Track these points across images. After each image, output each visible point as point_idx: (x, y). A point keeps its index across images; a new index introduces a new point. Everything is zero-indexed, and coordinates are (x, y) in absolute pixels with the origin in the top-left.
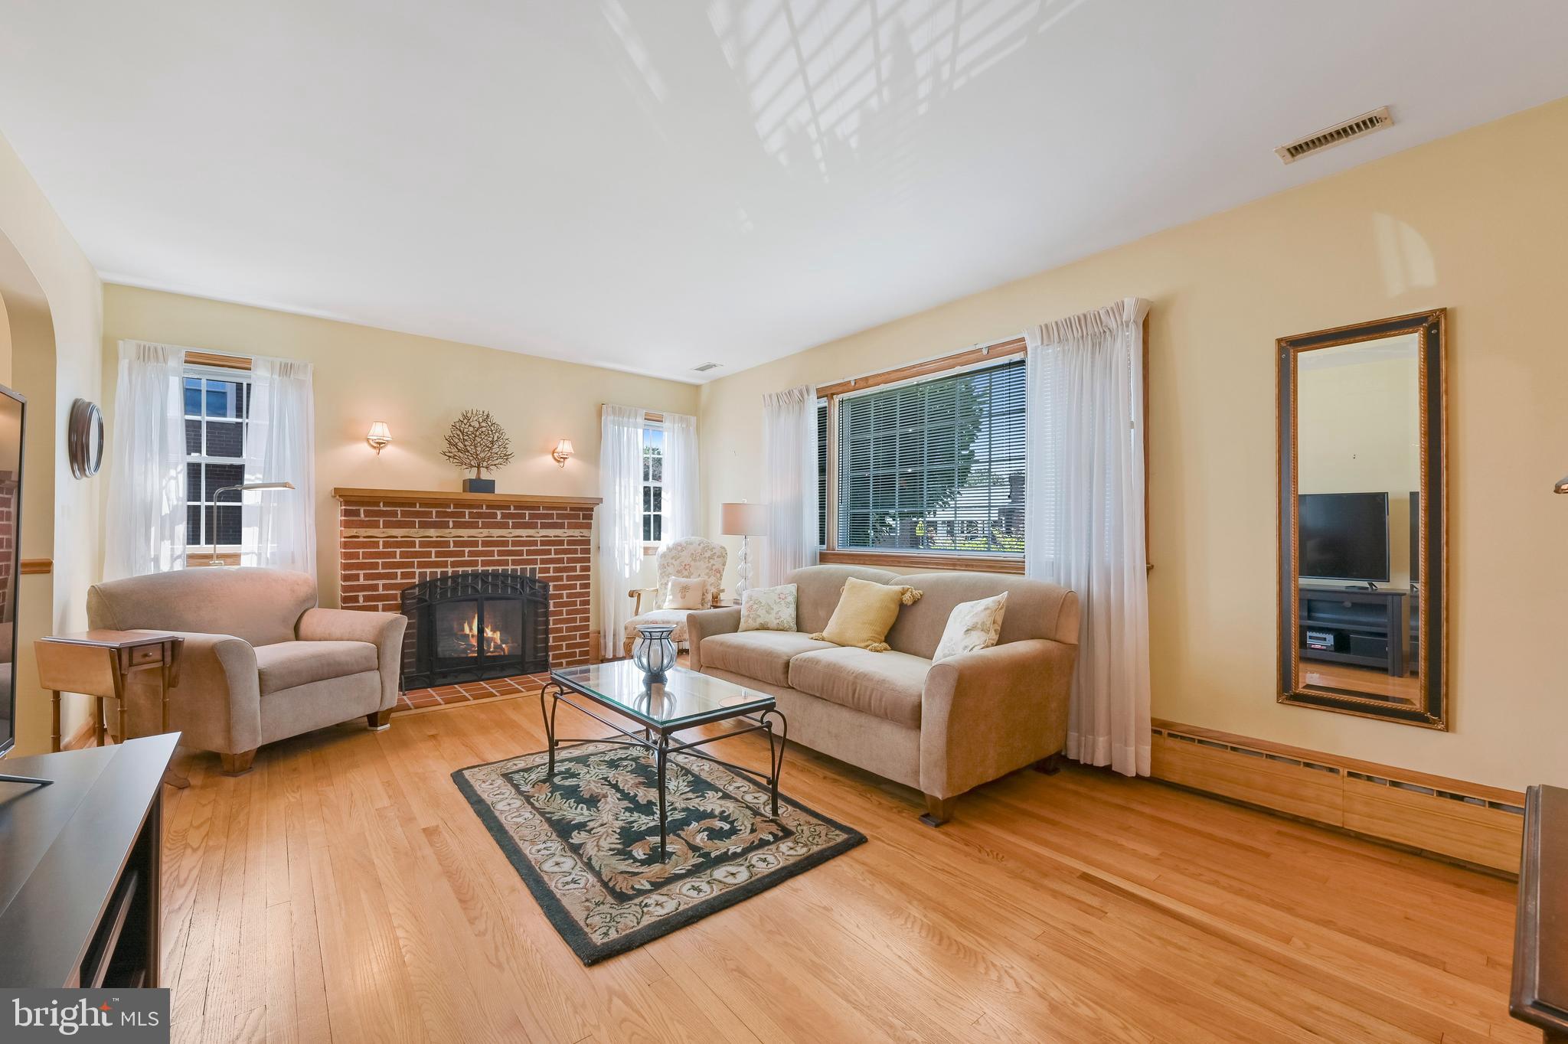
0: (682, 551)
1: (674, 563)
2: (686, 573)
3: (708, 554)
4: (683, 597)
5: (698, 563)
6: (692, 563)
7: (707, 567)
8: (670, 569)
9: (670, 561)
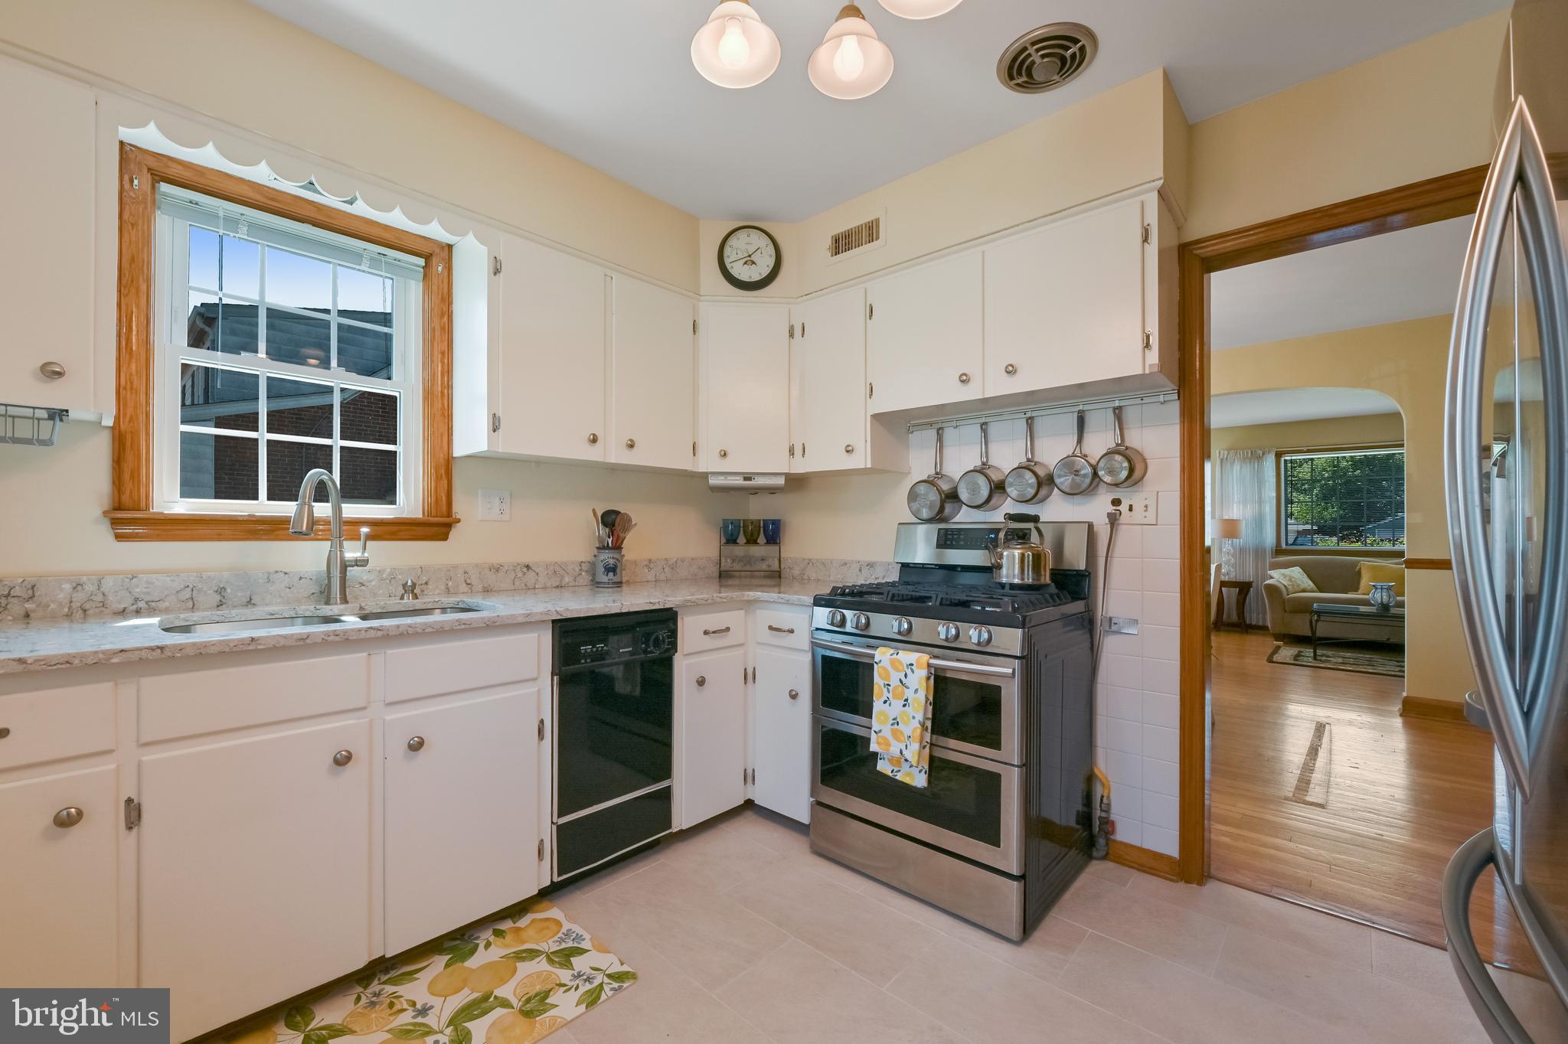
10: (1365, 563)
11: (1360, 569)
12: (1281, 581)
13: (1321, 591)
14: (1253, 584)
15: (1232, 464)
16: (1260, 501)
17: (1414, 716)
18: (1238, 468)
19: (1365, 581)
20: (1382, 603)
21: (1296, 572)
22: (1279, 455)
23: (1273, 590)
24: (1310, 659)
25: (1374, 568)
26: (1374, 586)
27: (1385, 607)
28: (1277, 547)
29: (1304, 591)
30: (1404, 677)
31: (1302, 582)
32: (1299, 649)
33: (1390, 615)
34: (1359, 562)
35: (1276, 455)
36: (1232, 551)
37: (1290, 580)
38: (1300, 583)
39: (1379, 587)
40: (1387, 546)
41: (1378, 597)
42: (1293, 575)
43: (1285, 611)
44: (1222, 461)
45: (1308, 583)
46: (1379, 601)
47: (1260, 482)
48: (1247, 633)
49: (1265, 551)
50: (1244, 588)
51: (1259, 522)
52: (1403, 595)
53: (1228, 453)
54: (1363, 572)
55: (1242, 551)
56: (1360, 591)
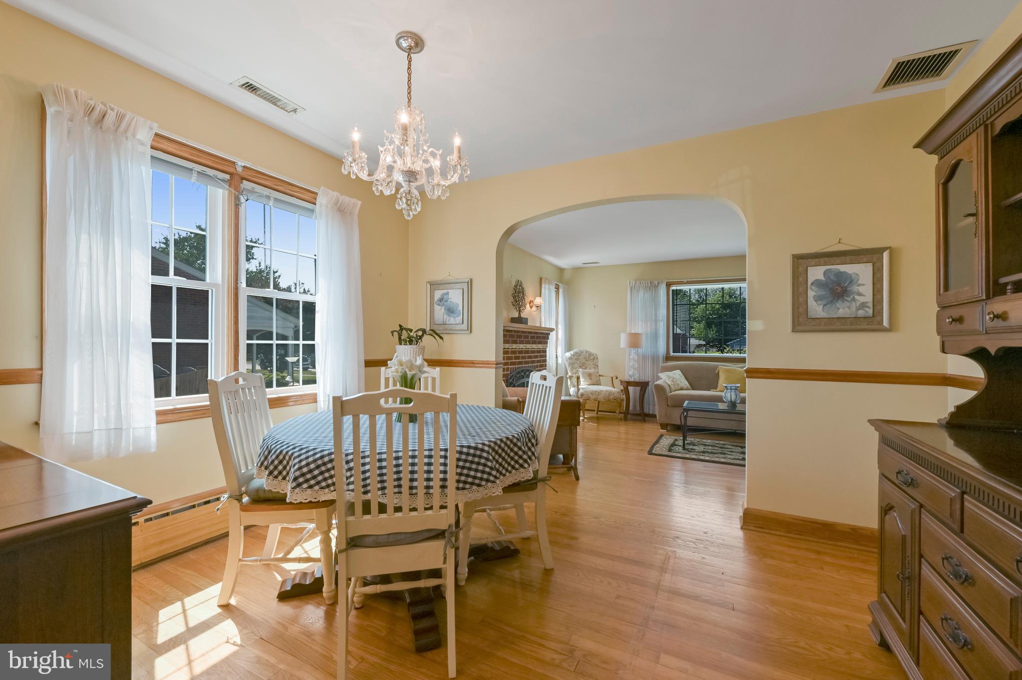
0: (580, 356)
1: (578, 362)
2: (584, 367)
3: (592, 358)
4: (591, 379)
5: (588, 362)
6: (586, 362)
7: (593, 364)
8: (576, 365)
9: (575, 361)
10: (722, 367)
11: (719, 371)
12: (667, 381)
13: (693, 389)
14: (650, 383)
15: (638, 291)
16: (656, 321)
17: (753, 528)
18: (642, 293)
19: (722, 383)
20: (731, 401)
21: (677, 374)
22: (669, 285)
23: (660, 389)
24: (681, 448)
25: (727, 371)
26: (726, 387)
27: (733, 404)
28: (666, 355)
29: (682, 389)
30: (744, 466)
31: (681, 382)
32: (675, 438)
33: (736, 411)
34: (718, 366)
35: (667, 285)
36: (636, 358)
37: (673, 381)
38: (679, 382)
39: (729, 388)
40: (736, 355)
41: (729, 396)
42: (674, 376)
43: (668, 405)
44: (631, 288)
45: (685, 383)
46: (729, 400)
47: (656, 306)
48: (645, 421)
49: (659, 357)
50: (643, 386)
51: (655, 336)
52: (745, 392)
53: (635, 283)
54: (721, 374)
55: (644, 357)
56: (718, 389)
